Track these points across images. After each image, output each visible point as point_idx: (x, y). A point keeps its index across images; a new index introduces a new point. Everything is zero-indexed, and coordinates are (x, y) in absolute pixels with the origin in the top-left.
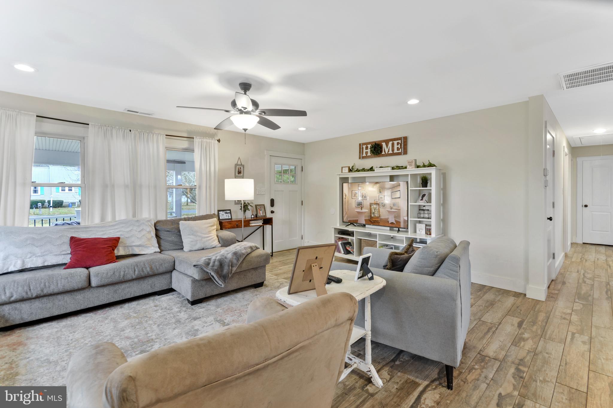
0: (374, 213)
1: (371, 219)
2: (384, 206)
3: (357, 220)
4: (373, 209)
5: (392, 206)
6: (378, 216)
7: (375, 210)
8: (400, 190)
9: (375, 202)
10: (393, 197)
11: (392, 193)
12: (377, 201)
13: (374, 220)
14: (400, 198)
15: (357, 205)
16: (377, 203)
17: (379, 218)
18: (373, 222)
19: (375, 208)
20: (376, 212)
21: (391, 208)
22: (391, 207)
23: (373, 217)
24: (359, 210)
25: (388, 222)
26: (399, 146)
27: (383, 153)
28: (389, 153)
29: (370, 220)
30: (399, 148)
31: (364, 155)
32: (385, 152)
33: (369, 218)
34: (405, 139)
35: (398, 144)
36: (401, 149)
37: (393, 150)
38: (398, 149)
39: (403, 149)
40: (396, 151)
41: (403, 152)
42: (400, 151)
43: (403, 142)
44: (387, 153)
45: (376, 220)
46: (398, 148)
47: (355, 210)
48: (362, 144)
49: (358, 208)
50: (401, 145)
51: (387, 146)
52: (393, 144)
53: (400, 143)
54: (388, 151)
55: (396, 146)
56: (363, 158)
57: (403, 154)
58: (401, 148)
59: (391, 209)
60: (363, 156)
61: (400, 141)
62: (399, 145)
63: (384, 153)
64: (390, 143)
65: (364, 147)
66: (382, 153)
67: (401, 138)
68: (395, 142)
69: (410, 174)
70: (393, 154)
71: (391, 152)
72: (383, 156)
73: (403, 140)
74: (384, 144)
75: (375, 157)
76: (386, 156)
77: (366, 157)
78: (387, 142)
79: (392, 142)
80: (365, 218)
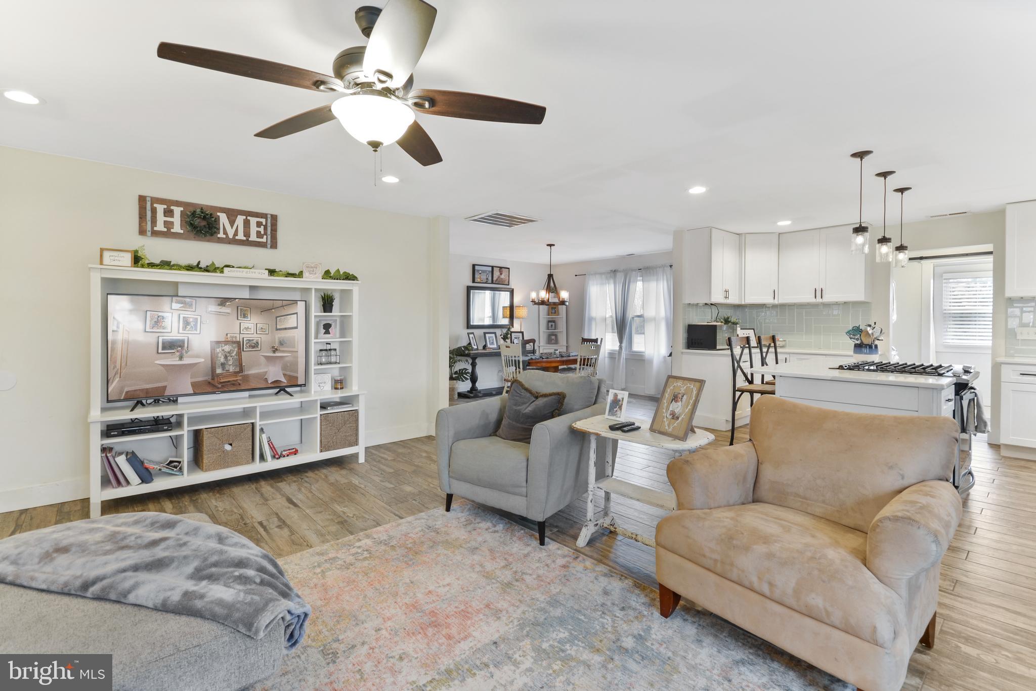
0: (223, 365)
1: (213, 379)
2: (253, 347)
3: (165, 388)
4: (220, 355)
5: (276, 345)
6: (238, 370)
7: (226, 357)
8: (297, 313)
9: (229, 340)
10: (278, 327)
11: (278, 318)
12: (232, 337)
13: (222, 381)
14: (296, 328)
15: (164, 348)
16: (234, 340)
17: (241, 374)
18: (220, 386)
19: (229, 352)
20: (230, 363)
21: (275, 350)
22: (273, 347)
23: (218, 375)
24: (173, 361)
25: (266, 380)
26: (262, 229)
27: (221, 235)
28: (237, 238)
29: (209, 383)
30: (262, 233)
31: (160, 227)
32: (225, 233)
33: (209, 378)
34: (274, 219)
35: (259, 224)
36: (265, 237)
37: (247, 234)
38: (259, 235)
39: (269, 237)
40: (253, 237)
41: (269, 242)
42: (264, 240)
43: (269, 224)
44: (231, 236)
45: (229, 381)
46: (258, 233)
47: (156, 362)
48: (152, 198)
49: (170, 354)
50: (265, 228)
51: (232, 223)
52: (247, 224)
53: (264, 223)
54: (236, 234)
55: (254, 229)
56: (155, 234)
57: (269, 246)
58: (266, 233)
59: (274, 352)
60: (155, 229)
61: (263, 221)
62: (262, 227)
63: (224, 236)
64: (240, 220)
65: (160, 208)
66: (219, 236)
67: (266, 215)
68: (253, 221)
70: (247, 243)
71: (241, 236)
72: (220, 241)
73: (268, 220)
74: (223, 218)
75: (195, 239)
76: (229, 243)
77: (168, 234)
78: (232, 214)
79: (245, 217)
80: (191, 378)
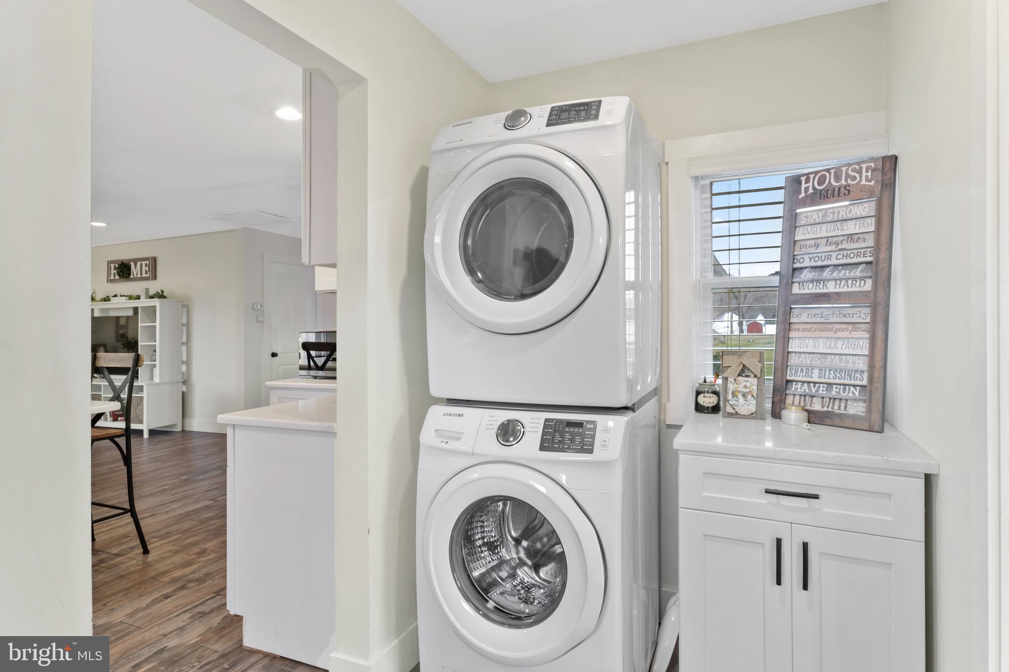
26: (147, 269)
27: (132, 276)
28: (138, 276)
30: (147, 270)
32: (133, 275)
34: (154, 260)
35: (146, 265)
36: (149, 273)
37: (141, 273)
38: (146, 272)
39: (151, 272)
40: (144, 275)
41: (151, 276)
42: (148, 275)
43: (151, 264)
44: (135, 276)
48: (110, 261)
50: (149, 268)
51: (135, 267)
52: (141, 265)
53: (148, 264)
54: (137, 275)
55: (144, 268)
56: (111, 281)
57: (151, 279)
58: (149, 271)
60: (111, 278)
61: (147, 262)
62: (147, 267)
64: (139, 263)
65: (112, 266)
67: (149, 258)
68: (144, 263)
69: (141, 307)
70: (142, 279)
71: (139, 276)
72: (132, 279)
73: (151, 261)
74: (132, 264)
75: (124, 282)
76: (135, 281)
77: (114, 280)
78: (135, 261)
